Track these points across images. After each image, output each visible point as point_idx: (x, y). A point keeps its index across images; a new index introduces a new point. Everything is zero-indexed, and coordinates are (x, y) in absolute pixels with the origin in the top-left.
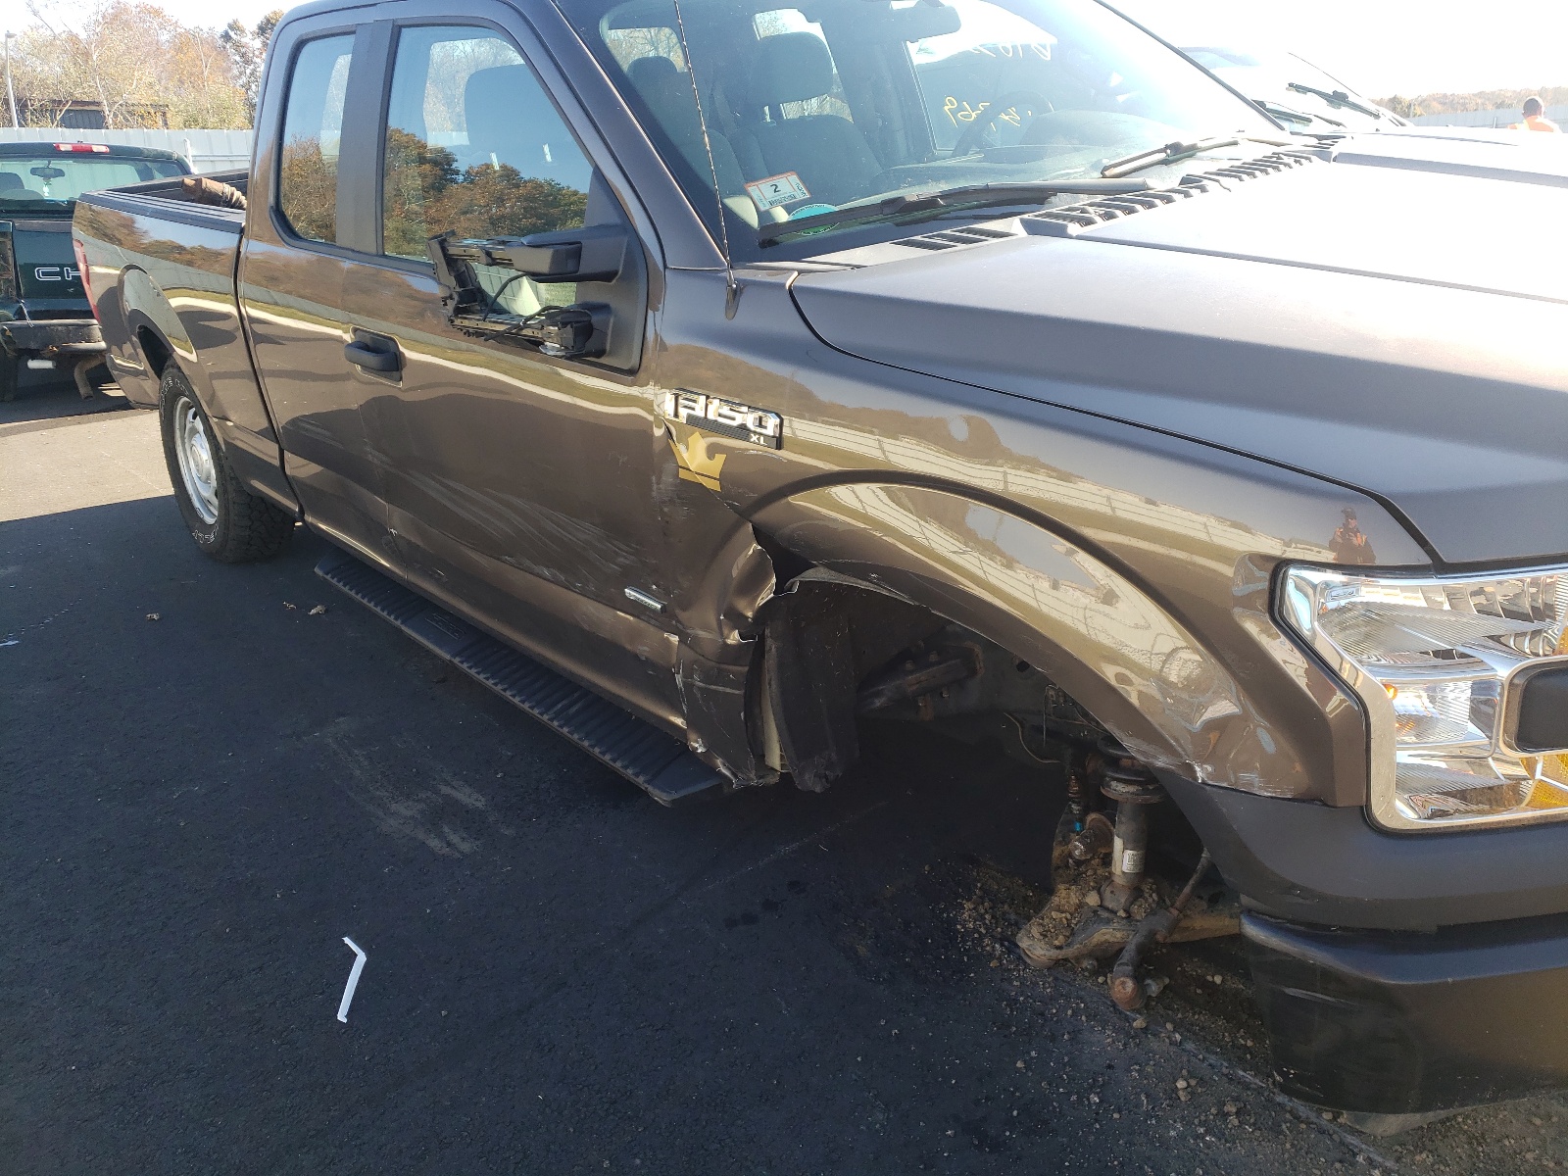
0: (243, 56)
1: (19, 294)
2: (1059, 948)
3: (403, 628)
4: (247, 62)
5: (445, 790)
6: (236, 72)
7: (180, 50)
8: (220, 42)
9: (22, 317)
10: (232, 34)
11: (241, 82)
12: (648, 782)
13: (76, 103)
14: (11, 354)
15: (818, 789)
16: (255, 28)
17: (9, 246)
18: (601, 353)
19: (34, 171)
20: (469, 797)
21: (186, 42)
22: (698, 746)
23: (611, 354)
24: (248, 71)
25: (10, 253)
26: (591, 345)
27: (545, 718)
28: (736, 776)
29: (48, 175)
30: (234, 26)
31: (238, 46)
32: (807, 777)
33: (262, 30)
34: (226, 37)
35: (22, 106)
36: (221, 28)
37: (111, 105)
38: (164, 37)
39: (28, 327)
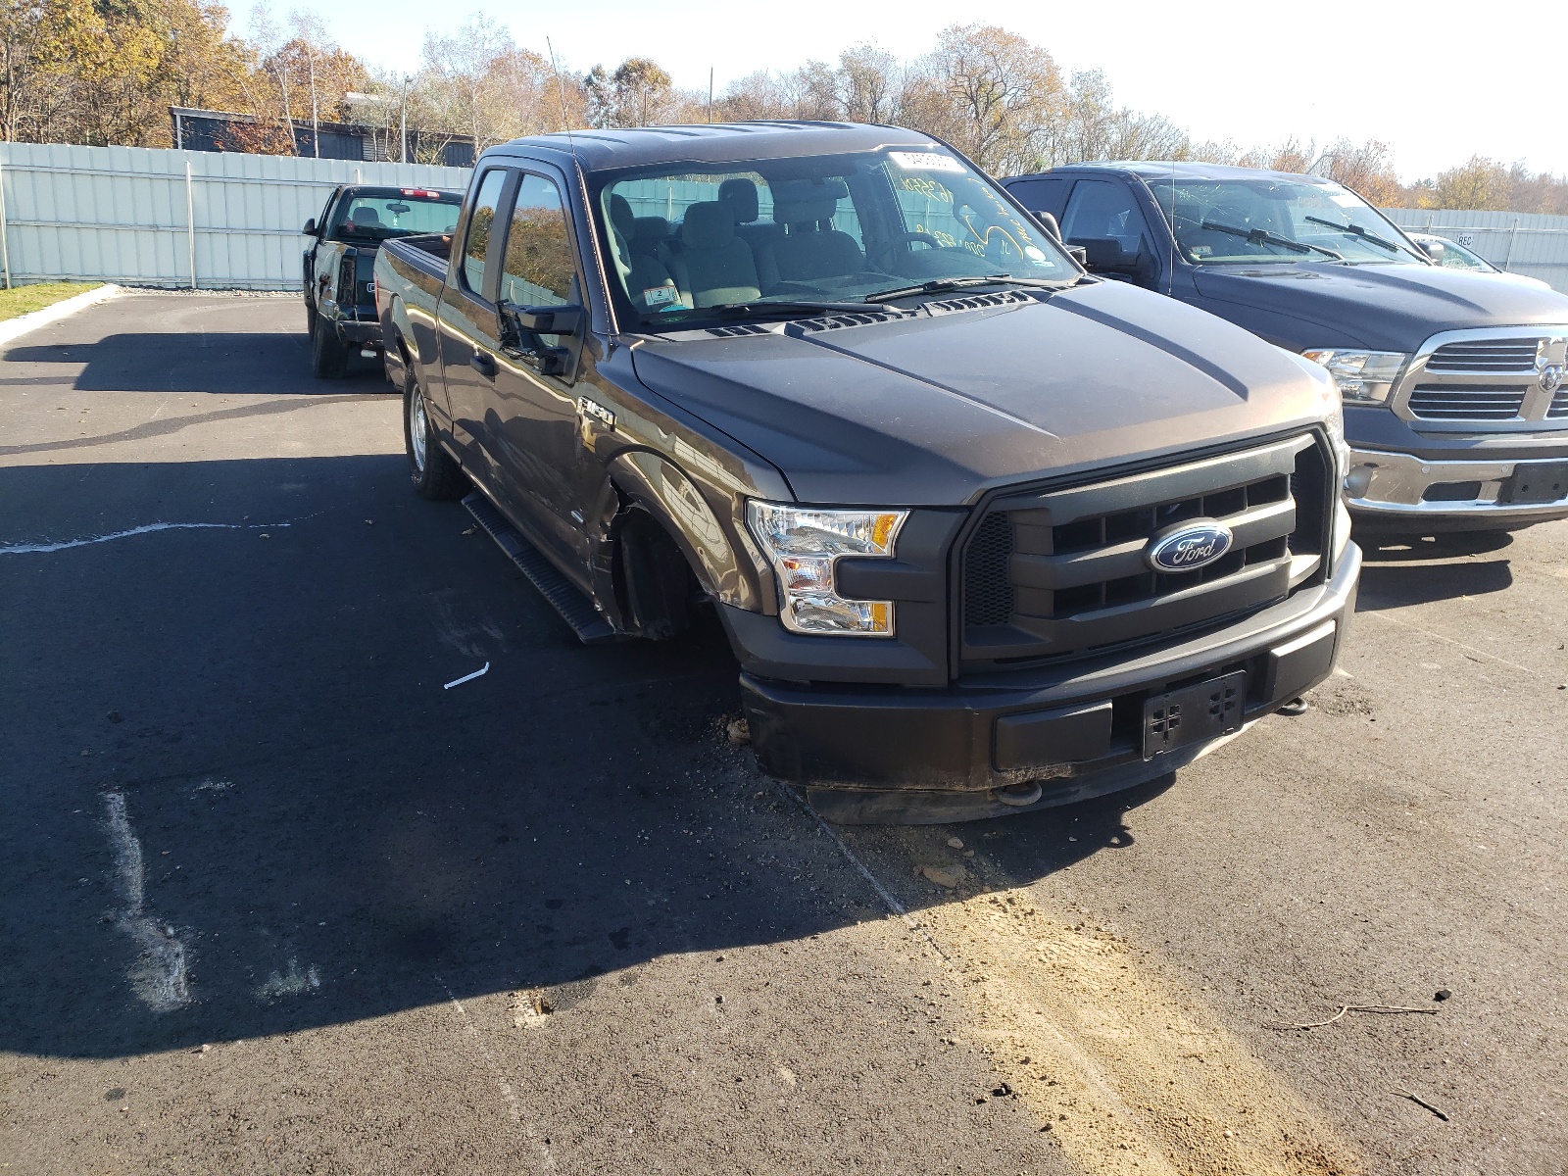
0: (600, 97)
1: (354, 303)
2: (744, 732)
3: (495, 539)
4: (602, 103)
5: (486, 629)
6: (592, 112)
7: (548, 92)
8: (583, 85)
9: (353, 318)
10: (594, 79)
11: (595, 121)
12: (579, 630)
13: (454, 137)
14: (345, 345)
15: (655, 639)
16: (613, 74)
17: (353, 266)
18: (561, 374)
19: (389, 207)
20: (495, 633)
21: (556, 83)
22: (598, 607)
23: (566, 375)
24: (602, 111)
25: (353, 271)
26: (555, 369)
27: (545, 593)
28: (616, 627)
29: (399, 211)
30: (597, 72)
31: (597, 89)
32: (649, 630)
33: (619, 76)
34: (589, 81)
35: (412, 137)
36: (586, 72)
37: (481, 140)
38: (538, 80)
39: (356, 326)
